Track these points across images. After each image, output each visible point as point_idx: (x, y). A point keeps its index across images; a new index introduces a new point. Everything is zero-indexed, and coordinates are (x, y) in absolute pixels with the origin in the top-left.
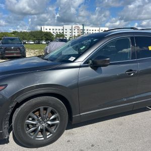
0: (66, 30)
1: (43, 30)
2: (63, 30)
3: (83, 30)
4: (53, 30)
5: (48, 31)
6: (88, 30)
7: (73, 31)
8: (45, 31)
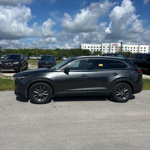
0: (104, 47)
1: (82, 48)
2: (101, 47)
3: (122, 47)
4: (92, 47)
5: (87, 48)
6: (126, 48)
7: (111, 48)
8: (84, 48)
